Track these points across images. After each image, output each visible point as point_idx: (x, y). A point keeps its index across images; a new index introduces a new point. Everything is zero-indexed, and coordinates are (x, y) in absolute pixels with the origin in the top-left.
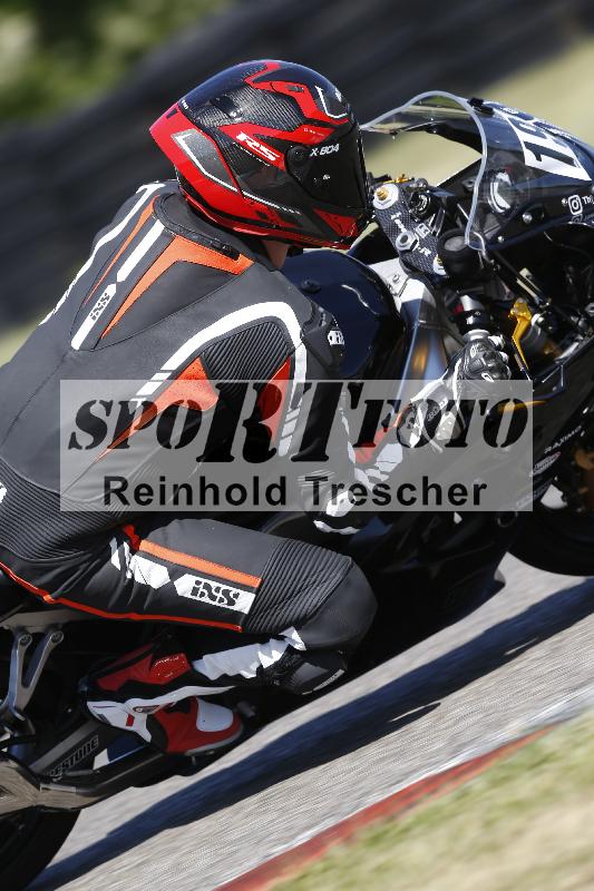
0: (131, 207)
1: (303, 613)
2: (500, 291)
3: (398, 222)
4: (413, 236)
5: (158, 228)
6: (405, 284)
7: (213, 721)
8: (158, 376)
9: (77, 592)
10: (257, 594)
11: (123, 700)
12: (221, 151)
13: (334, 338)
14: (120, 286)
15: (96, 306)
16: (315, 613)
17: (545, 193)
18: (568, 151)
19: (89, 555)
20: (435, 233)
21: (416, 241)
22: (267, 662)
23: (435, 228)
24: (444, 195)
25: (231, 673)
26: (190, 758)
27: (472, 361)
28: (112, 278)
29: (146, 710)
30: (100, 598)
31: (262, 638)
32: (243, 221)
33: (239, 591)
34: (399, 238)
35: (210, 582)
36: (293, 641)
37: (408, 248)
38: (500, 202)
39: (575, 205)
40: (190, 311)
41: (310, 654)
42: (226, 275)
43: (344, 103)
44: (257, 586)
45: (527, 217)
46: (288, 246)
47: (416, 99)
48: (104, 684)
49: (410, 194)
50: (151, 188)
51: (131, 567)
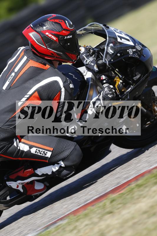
0: (17, 53)
1: (64, 157)
2: (112, 74)
3: (85, 57)
4: (89, 60)
5: (25, 58)
6: (87, 73)
7: (39, 186)
8: (26, 96)
9: (5, 153)
10: (52, 152)
11: (16, 181)
12: (42, 38)
13: (71, 86)
14: (16, 73)
15: (9, 78)
16: (67, 157)
17: (122, 48)
18: (128, 38)
19: (8, 143)
20: (94, 59)
21: (89, 62)
22: (54, 170)
23: (94, 58)
24: (96, 50)
25: (45, 173)
26: (33, 196)
27: (106, 92)
28: (13, 71)
29: (22, 184)
30: (11, 154)
31: (53, 164)
32: (47, 56)
33: (47, 151)
34: (85, 61)
35: (40, 149)
36: (61, 164)
37: (87, 63)
38: (111, 51)
39: (130, 51)
40: (34, 79)
41: (66, 168)
42: (43, 69)
43: (73, 25)
44: (52, 150)
45: (119, 55)
46: (59, 62)
47: (89, 25)
48: (11, 177)
49: (88, 50)
50: (22, 48)
51: (19, 146)
